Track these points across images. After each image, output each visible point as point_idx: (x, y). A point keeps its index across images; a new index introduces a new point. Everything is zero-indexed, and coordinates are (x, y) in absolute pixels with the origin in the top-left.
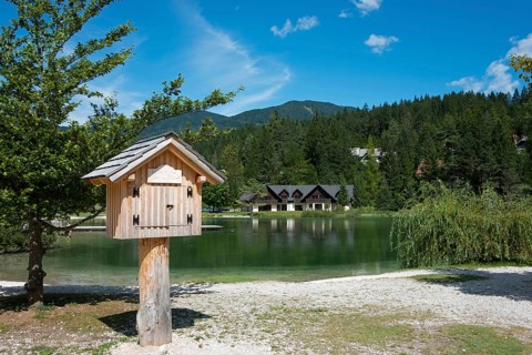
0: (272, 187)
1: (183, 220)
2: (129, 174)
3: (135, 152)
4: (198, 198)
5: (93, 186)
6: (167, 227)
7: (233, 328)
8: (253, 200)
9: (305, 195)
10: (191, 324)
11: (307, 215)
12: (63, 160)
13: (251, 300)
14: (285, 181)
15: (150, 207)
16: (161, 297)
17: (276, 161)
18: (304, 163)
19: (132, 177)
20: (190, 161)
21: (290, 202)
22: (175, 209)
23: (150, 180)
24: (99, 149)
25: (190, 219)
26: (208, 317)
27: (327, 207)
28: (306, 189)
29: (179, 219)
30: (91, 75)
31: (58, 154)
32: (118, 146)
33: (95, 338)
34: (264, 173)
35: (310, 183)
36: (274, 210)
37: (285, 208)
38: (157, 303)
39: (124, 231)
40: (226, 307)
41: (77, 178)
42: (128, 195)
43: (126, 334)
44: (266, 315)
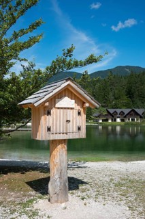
0: (109, 110)
1: (75, 129)
2: (45, 102)
3: (48, 89)
4: (84, 116)
5: (23, 109)
6: (66, 133)
7: (102, 192)
8: (99, 116)
9: (126, 114)
10: (77, 188)
11: (127, 124)
12: (7, 95)
13: (108, 173)
14: (115, 106)
15: (57, 121)
16: (63, 174)
17: (111, 96)
18: (125, 97)
19: (47, 104)
20: (80, 94)
21: (118, 117)
22: (71, 123)
23: (57, 105)
24: (27, 89)
25: (79, 129)
26: (86, 183)
27: (137, 120)
28: (126, 111)
29: (73, 128)
30: (22, 48)
31: (4, 92)
32: (37, 87)
33: (24, 196)
34: (105, 103)
35: (128, 108)
36: (110, 121)
37: (115, 120)
38: (60, 178)
39: (42, 135)
40: (96, 177)
41: (15, 105)
42: (44, 114)
43: (41, 193)
44: (119, 183)
